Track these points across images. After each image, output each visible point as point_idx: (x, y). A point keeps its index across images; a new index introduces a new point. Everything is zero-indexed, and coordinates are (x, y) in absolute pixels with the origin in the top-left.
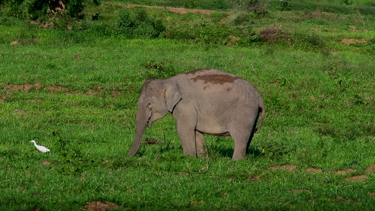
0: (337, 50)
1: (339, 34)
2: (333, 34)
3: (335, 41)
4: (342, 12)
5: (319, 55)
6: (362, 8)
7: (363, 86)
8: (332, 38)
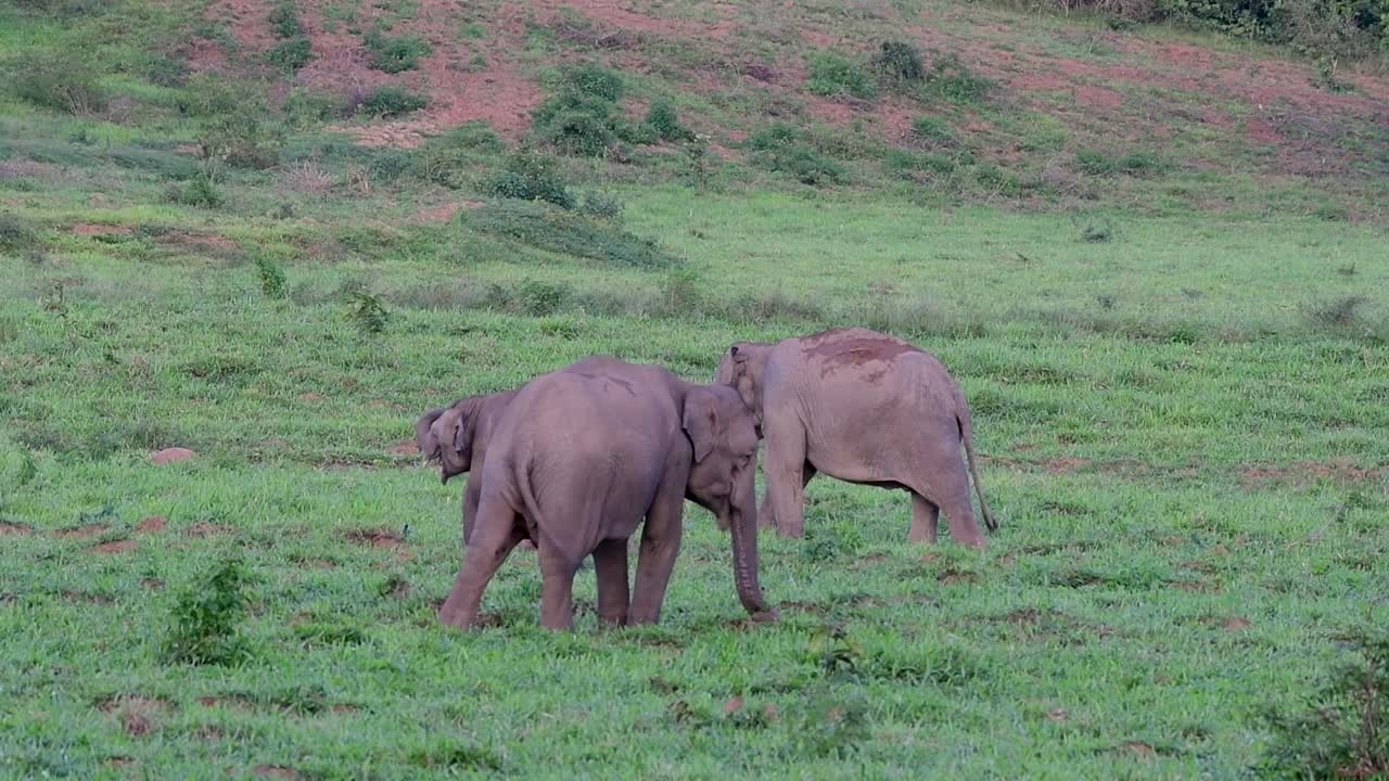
0: (63, 249)
1: (68, 213)
2: (52, 214)
3: (59, 230)
4: (74, 161)
5: (19, 263)
6: (121, 153)
7: (126, 333)
8: (49, 223)
